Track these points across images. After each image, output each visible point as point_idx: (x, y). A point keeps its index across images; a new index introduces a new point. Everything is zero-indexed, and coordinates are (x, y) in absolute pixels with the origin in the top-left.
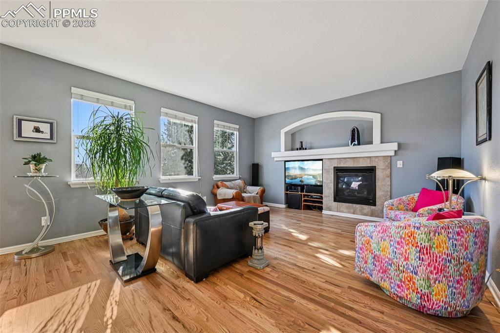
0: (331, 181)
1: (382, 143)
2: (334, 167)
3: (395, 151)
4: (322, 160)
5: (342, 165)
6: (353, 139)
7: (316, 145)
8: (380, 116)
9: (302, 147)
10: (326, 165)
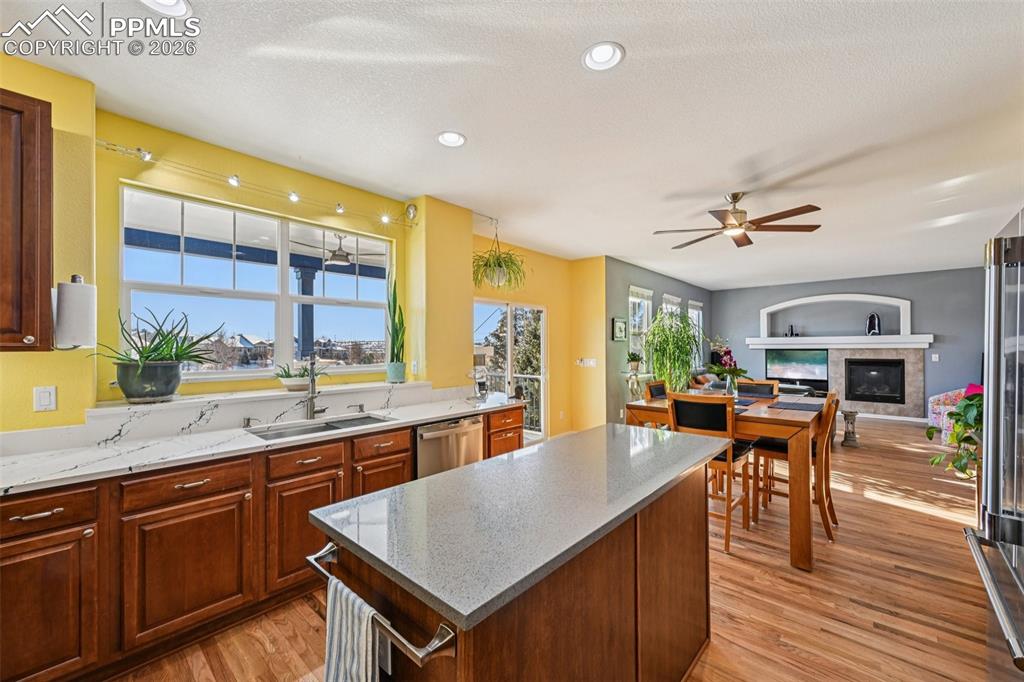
1: (912, 333)
2: (846, 359)
3: (930, 344)
4: (827, 350)
5: (858, 357)
6: (871, 327)
7: (811, 330)
8: (909, 303)
9: (791, 333)
10: (833, 356)
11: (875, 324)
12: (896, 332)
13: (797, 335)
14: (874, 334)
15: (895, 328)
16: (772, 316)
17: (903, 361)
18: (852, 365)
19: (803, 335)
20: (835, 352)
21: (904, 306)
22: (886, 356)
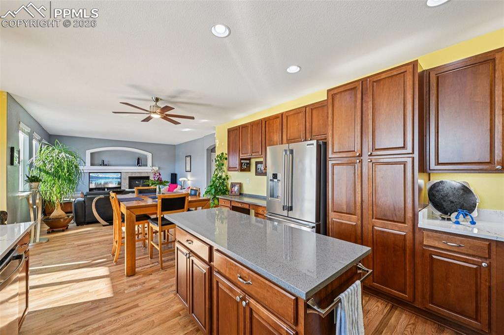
0: (127, 184)
1: (152, 166)
2: (129, 177)
4: (121, 173)
5: (134, 176)
6: (138, 163)
7: (112, 163)
8: (151, 154)
9: (103, 164)
10: (124, 175)
11: (139, 162)
12: (146, 166)
13: (106, 165)
14: (139, 166)
15: (145, 163)
16: (92, 154)
17: (149, 176)
18: (132, 179)
19: (109, 166)
20: (124, 174)
21: (149, 155)
22: (143, 175)
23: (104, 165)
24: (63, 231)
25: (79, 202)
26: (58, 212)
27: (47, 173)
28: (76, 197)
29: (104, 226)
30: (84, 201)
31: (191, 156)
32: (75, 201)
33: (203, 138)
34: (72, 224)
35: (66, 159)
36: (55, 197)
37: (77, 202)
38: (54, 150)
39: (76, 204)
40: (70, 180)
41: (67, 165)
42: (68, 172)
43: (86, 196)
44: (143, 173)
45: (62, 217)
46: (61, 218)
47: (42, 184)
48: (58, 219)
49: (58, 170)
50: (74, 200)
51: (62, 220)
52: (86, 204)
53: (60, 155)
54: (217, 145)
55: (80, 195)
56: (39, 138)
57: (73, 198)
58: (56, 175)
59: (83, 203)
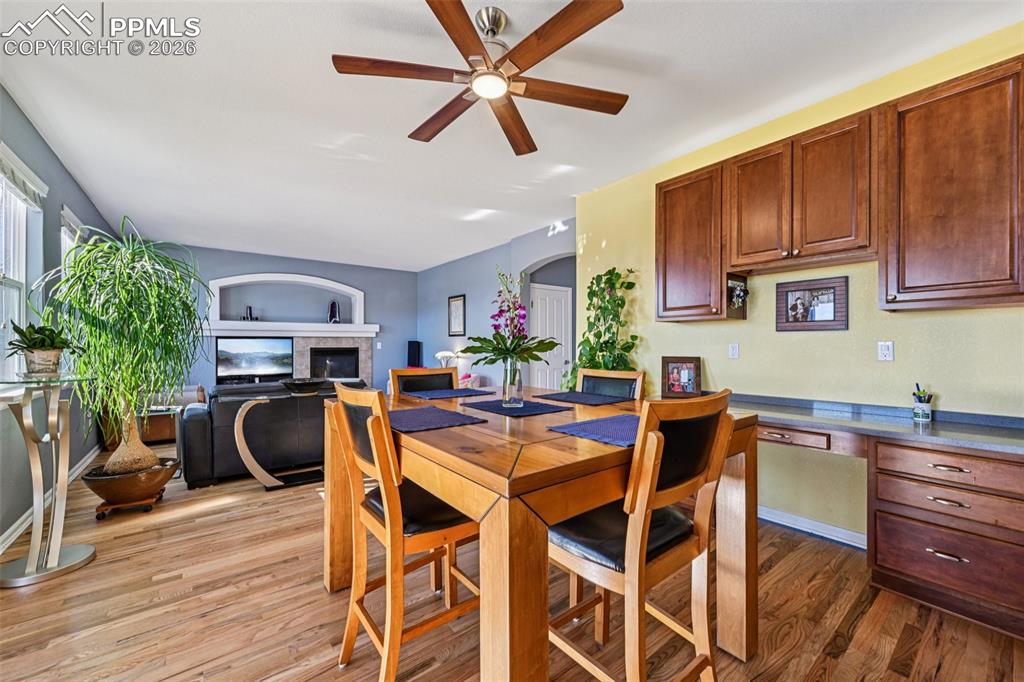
0: (307, 366)
1: (365, 323)
2: (311, 349)
3: (377, 333)
4: (292, 338)
5: (322, 346)
6: (333, 315)
7: (270, 314)
8: (362, 293)
9: (250, 316)
10: (299, 345)
11: (335, 312)
12: (350, 321)
13: (257, 319)
14: (335, 322)
16: (223, 291)
17: (357, 348)
18: (318, 355)
19: (263, 320)
20: (301, 342)
21: (358, 297)
22: (345, 345)
23: (252, 319)
24: (147, 510)
25: (195, 418)
26: (130, 451)
27: (93, 321)
28: (188, 400)
29: (269, 489)
30: (210, 413)
31: (464, 296)
32: (182, 411)
33: (509, 244)
34: (176, 485)
35: (154, 279)
36: (123, 403)
37: (189, 416)
38: (118, 249)
39: (186, 421)
40: (168, 350)
41: (158, 296)
42: (160, 321)
43: (216, 396)
44: (344, 341)
45: (145, 465)
46: (139, 470)
47: (73, 357)
48: (129, 472)
49: (130, 315)
50: (179, 409)
51: (143, 476)
52: (216, 424)
53: (138, 265)
54: (580, 251)
55: (195, 394)
56: (81, 229)
57: (177, 403)
58: (122, 332)
59: (207, 417)
